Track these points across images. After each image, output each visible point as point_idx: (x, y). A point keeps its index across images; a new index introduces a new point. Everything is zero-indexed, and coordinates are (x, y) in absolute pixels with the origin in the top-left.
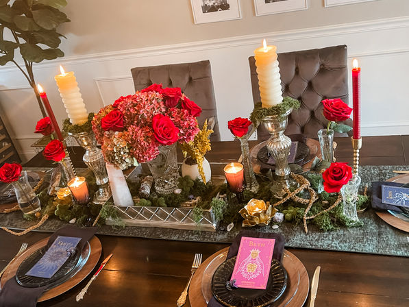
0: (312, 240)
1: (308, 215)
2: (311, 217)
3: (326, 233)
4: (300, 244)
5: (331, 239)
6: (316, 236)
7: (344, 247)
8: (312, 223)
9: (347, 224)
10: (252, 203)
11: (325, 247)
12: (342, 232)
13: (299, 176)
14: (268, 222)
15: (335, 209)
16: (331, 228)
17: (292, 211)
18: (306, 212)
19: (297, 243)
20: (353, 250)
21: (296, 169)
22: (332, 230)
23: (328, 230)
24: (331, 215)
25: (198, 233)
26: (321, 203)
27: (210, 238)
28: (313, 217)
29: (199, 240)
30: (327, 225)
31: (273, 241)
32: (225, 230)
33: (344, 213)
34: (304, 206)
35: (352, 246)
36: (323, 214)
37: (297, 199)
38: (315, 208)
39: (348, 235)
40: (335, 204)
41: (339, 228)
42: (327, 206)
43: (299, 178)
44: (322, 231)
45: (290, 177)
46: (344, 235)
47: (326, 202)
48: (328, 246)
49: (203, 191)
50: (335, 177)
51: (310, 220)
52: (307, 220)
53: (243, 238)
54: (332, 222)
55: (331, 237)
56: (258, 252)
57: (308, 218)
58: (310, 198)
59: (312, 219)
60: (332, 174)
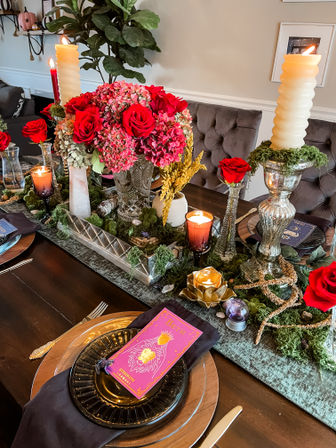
0: (257, 359)
1: (272, 321)
2: (274, 326)
3: (283, 359)
4: (237, 356)
5: (285, 371)
6: (267, 354)
7: (297, 396)
8: (271, 333)
9: (322, 362)
10: (207, 271)
11: (269, 380)
12: (308, 370)
13: (289, 265)
14: (213, 304)
15: (315, 331)
16: (294, 355)
17: (253, 304)
18: (271, 316)
19: (233, 353)
20: (309, 410)
21: (290, 254)
22: (294, 359)
23: (289, 357)
24: (305, 337)
25: (128, 279)
26: (301, 313)
27: (136, 291)
28: (277, 326)
29: (123, 287)
30: (290, 349)
31: (199, 333)
32: (160, 290)
33: (325, 344)
34: (273, 306)
35: (311, 401)
36: (293, 330)
37: (268, 292)
38: (287, 316)
39: (314, 379)
40: (319, 325)
41: (306, 361)
42: (306, 321)
43: (287, 267)
44: (279, 353)
45: (277, 261)
46: (310, 376)
47: (309, 315)
48: (275, 381)
49: (162, 233)
50: (328, 285)
51: (271, 328)
52: (266, 326)
53: (165, 310)
54: (301, 348)
55: (287, 368)
56: (171, 338)
57: (270, 324)
58: (287, 299)
59: (275, 329)
60: (326, 278)
